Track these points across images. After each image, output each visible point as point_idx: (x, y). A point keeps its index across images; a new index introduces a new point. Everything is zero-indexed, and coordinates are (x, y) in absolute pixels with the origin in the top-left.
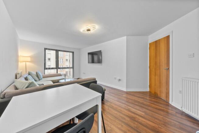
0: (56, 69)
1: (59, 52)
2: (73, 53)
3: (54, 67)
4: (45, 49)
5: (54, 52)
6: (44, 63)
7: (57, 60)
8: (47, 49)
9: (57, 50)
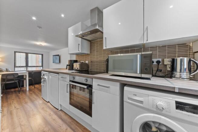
0: (25, 67)
1: (29, 54)
2: (42, 55)
3: (24, 66)
4: (15, 52)
5: (24, 54)
6: (14, 62)
7: (27, 61)
8: (16, 52)
9: (27, 53)
